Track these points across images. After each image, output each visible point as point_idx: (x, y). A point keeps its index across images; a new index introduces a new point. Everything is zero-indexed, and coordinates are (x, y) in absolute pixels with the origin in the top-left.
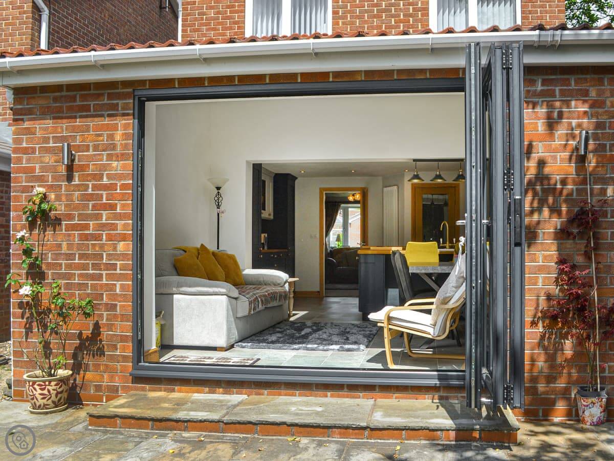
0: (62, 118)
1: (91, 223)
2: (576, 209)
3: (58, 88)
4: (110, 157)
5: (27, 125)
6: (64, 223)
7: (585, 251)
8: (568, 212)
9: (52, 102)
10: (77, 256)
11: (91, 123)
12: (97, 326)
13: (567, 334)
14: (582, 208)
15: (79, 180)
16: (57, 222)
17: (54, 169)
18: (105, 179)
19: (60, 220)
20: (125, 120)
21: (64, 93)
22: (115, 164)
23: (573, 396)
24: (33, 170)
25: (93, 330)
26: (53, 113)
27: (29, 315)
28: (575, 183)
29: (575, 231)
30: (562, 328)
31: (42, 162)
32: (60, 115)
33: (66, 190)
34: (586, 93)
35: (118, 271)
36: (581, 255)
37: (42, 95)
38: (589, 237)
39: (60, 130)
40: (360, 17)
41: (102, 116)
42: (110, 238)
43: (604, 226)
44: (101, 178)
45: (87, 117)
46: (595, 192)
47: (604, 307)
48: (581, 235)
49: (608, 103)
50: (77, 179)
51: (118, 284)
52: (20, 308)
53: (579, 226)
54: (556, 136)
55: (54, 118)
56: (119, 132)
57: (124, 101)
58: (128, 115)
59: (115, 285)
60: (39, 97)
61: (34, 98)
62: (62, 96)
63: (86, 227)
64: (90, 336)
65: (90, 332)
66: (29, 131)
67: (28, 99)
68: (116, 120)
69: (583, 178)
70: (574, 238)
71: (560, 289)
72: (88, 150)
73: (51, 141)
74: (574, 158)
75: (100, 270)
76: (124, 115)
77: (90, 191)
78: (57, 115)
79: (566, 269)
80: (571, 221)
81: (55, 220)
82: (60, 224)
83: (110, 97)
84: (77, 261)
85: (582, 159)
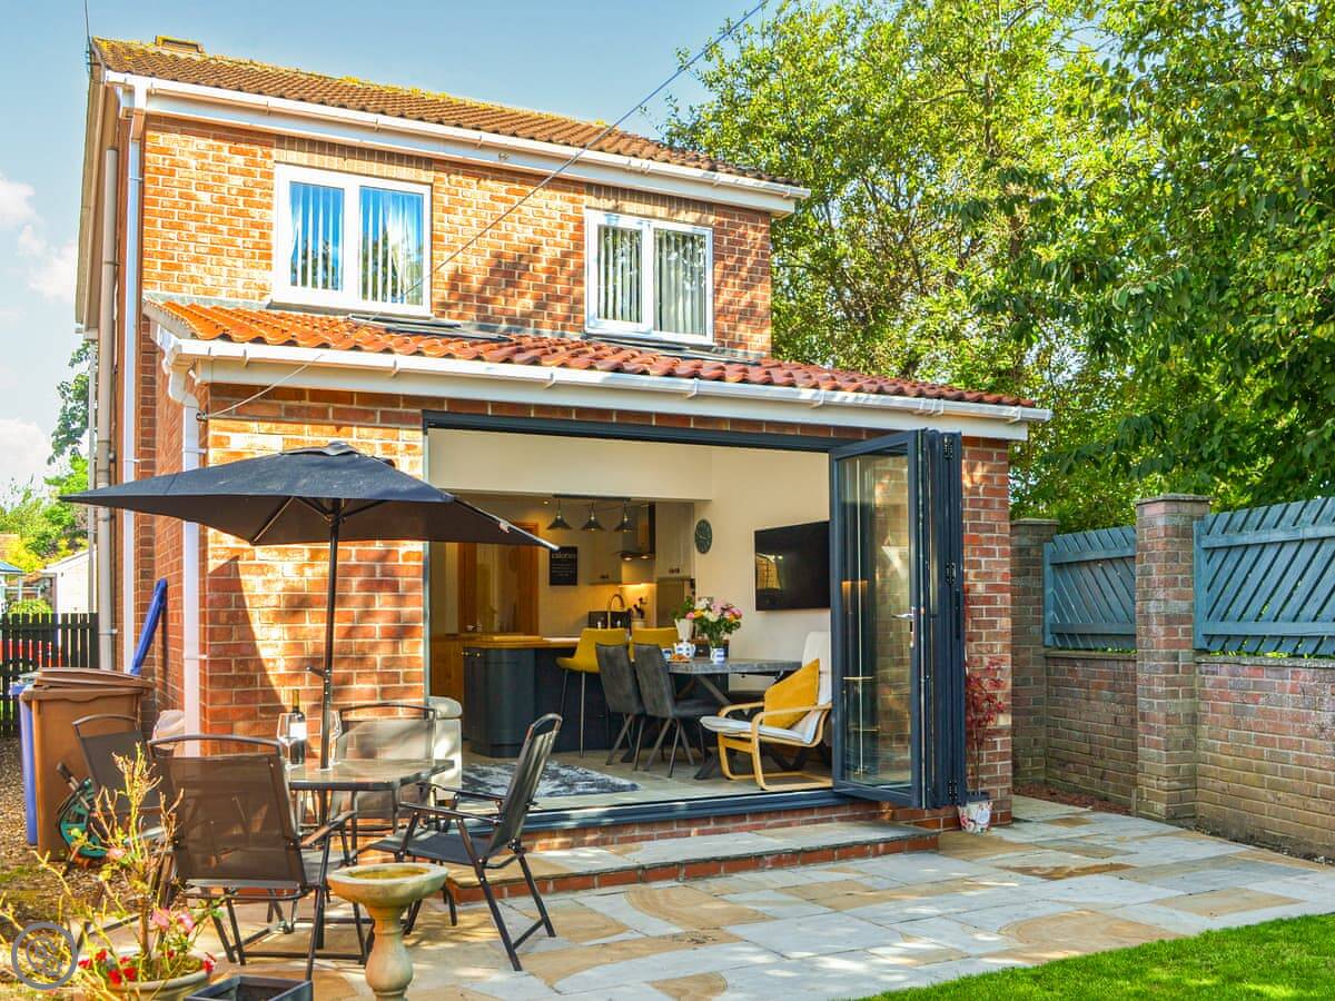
0: (301, 442)
3: (296, 394)
6: (307, 610)
9: (283, 414)
20: (409, 455)
26: (286, 432)
32: (299, 437)
33: (312, 559)
35: (401, 684)
41: (372, 445)
57: (408, 424)
60: (259, 404)
62: (301, 408)
76: (409, 447)
77: (354, 560)
78: (294, 435)
82: (302, 612)
83: (386, 417)
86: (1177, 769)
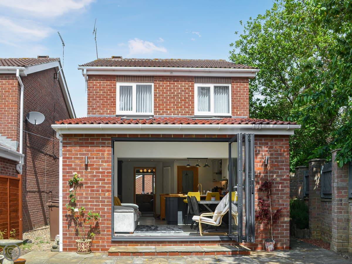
0: (83, 146)
1: (95, 185)
2: (264, 182)
3: (82, 135)
4: (102, 162)
5: (68, 148)
6: (84, 185)
7: (267, 195)
8: (262, 183)
9: (79, 140)
10: (89, 198)
11: (95, 149)
12: (97, 223)
13: (261, 222)
14: (266, 182)
15: (90, 170)
16: (81, 185)
17: (80, 166)
18: (100, 169)
19: (83, 184)
20: (108, 148)
21: (84, 137)
22: (104, 164)
23: (263, 243)
24: (71, 165)
25: (96, 225)
26: (79, 144)
27: (69, 220)
28: (264, 173)
29: (264, 189)
30: (260, 220)
31: (75, 163)
32: (82, 145)
33: (85, 173)
34: (267, 144)
35: (106, 203)
36: (265, 197)
37: (75, 137)
38: (268, 191)
39: (82, 151)
40: (166, 98)
41: (99, 146)
42: (102, 191)
43: (273, 187)
44: (99, 169)
45: (93, 146)
46: (270, 176)
47: (274, 213)
48: (266, 190)
49: (274, 147)
50: (89, 169)
51: (106, 208)
52: (66, 217)
53: (265, 188)
54: (258, 158)
55: (80, 146)
56: (106, 153)
57: (108, 141)
58: (109, 146)
59: (105, 208)
60: (73, 138)
61: (71, 138)
62: (83, 138)
63: (93, 187)
64: (95, 227)
65: (95, 225)
66: (69, 151)
67: (69, 138)
68: (104, 148)
69: (266, 172)
70: (264, 191)
71: (259, 208)
72: (94, 159)
73: (79, 155)
74: (263, 165)
75: (99, 203)
76: (108, 146)
77: (95, 174)
78: (81, 145)
79: (261, 201)
80: (262, 186)
81: (81, 184)
82: (83, 186)
83: (102, 139)
84: (89, 199)
85: (266, 165)
86: (341, 236)
